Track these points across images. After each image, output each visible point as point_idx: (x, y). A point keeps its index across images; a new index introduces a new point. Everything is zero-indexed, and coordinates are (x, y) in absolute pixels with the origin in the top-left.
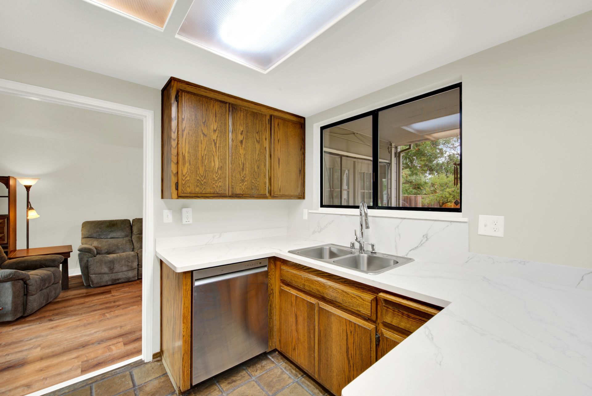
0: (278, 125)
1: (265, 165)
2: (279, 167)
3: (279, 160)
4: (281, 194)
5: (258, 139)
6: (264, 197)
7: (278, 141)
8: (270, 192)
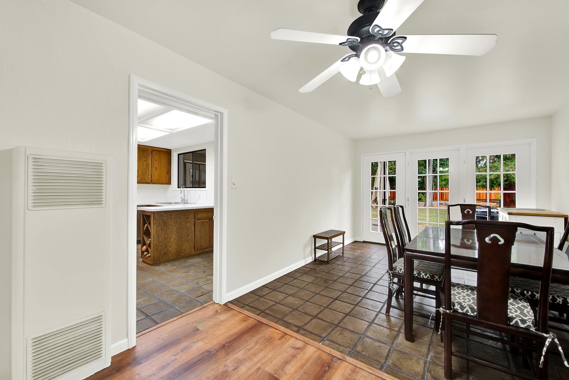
0: (156, 153)
1: (149, 170)
2: (156, 171)
3: (156, 168)
4: (157, 182)
5: (145, 160)
6: (148, 183)
7: (156, 160)
8: (151, 181)
